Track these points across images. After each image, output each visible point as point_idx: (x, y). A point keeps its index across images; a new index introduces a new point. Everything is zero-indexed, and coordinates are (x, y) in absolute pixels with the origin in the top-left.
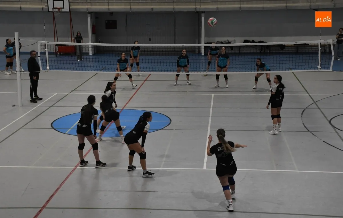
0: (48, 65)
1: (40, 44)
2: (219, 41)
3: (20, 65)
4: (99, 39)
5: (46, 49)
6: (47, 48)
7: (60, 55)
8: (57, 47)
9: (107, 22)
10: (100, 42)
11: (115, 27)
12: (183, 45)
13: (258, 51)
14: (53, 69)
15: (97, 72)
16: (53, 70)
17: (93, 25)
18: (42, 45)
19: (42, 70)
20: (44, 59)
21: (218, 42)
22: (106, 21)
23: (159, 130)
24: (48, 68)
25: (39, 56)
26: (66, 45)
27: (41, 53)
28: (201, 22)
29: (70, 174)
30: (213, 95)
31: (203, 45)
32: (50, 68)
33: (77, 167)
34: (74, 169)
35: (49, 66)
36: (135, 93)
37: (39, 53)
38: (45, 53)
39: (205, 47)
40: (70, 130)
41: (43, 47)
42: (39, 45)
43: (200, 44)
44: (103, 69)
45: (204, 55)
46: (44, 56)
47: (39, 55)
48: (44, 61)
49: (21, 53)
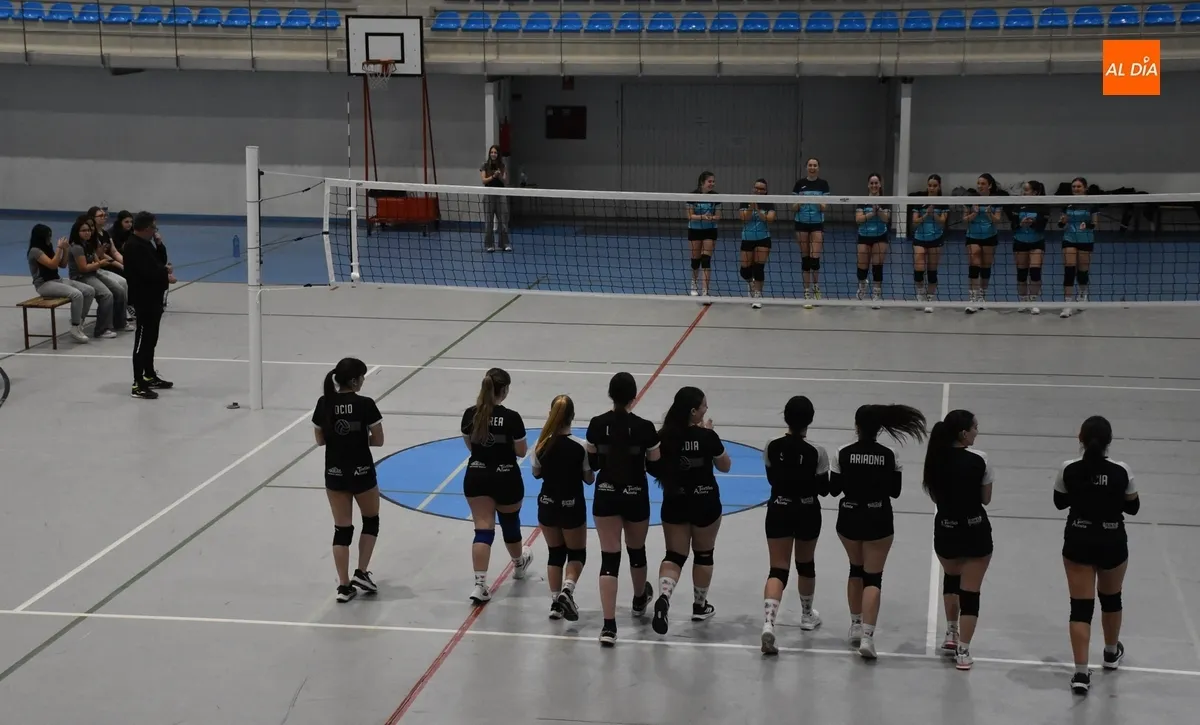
0: (355, 263)
1: (332, 188)
2: (962, 188)
3: (261, 263)
4: (523, 174)
5: (351, 208)
6: (353, 202)
7: (384, 227)
8: (372, 201)
9: (551, 113)
10: (523, 185)
11: (580, 133)
12: (844, 200)
13: (1116, 227)
14: (373, 278)
15: (515, 292)
16: (372, 283)
17: (503, 122)
18: (336, 191)
19: (334, 280)
20: (342, 240)
21: (956, 192)
22: (548, 108)
23: (753, 507)
24: (356, 274)
25: (326, 233)
26: (405, 192)
27: (334, 222)
28: (898, 117)
29: (444, 655)
30: (946, 386)
31: (901, 200)
32: (362, 276)
33: (467, 632)
34: (457, 638)
35: (360, 266)
36: (658, 372)
37: (326, 223)
38: (347, 223)
39: (910, 208)
40: (432, 496)
41: (343, 200)
42: (328, 191)
43: (892, 195)
44: (538, 282)
45: (904, 236)
46: (342, 231)
47: (326, 228)
48: (344, 250)
49: (263, 221)
